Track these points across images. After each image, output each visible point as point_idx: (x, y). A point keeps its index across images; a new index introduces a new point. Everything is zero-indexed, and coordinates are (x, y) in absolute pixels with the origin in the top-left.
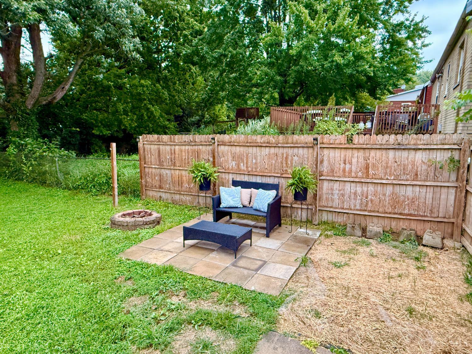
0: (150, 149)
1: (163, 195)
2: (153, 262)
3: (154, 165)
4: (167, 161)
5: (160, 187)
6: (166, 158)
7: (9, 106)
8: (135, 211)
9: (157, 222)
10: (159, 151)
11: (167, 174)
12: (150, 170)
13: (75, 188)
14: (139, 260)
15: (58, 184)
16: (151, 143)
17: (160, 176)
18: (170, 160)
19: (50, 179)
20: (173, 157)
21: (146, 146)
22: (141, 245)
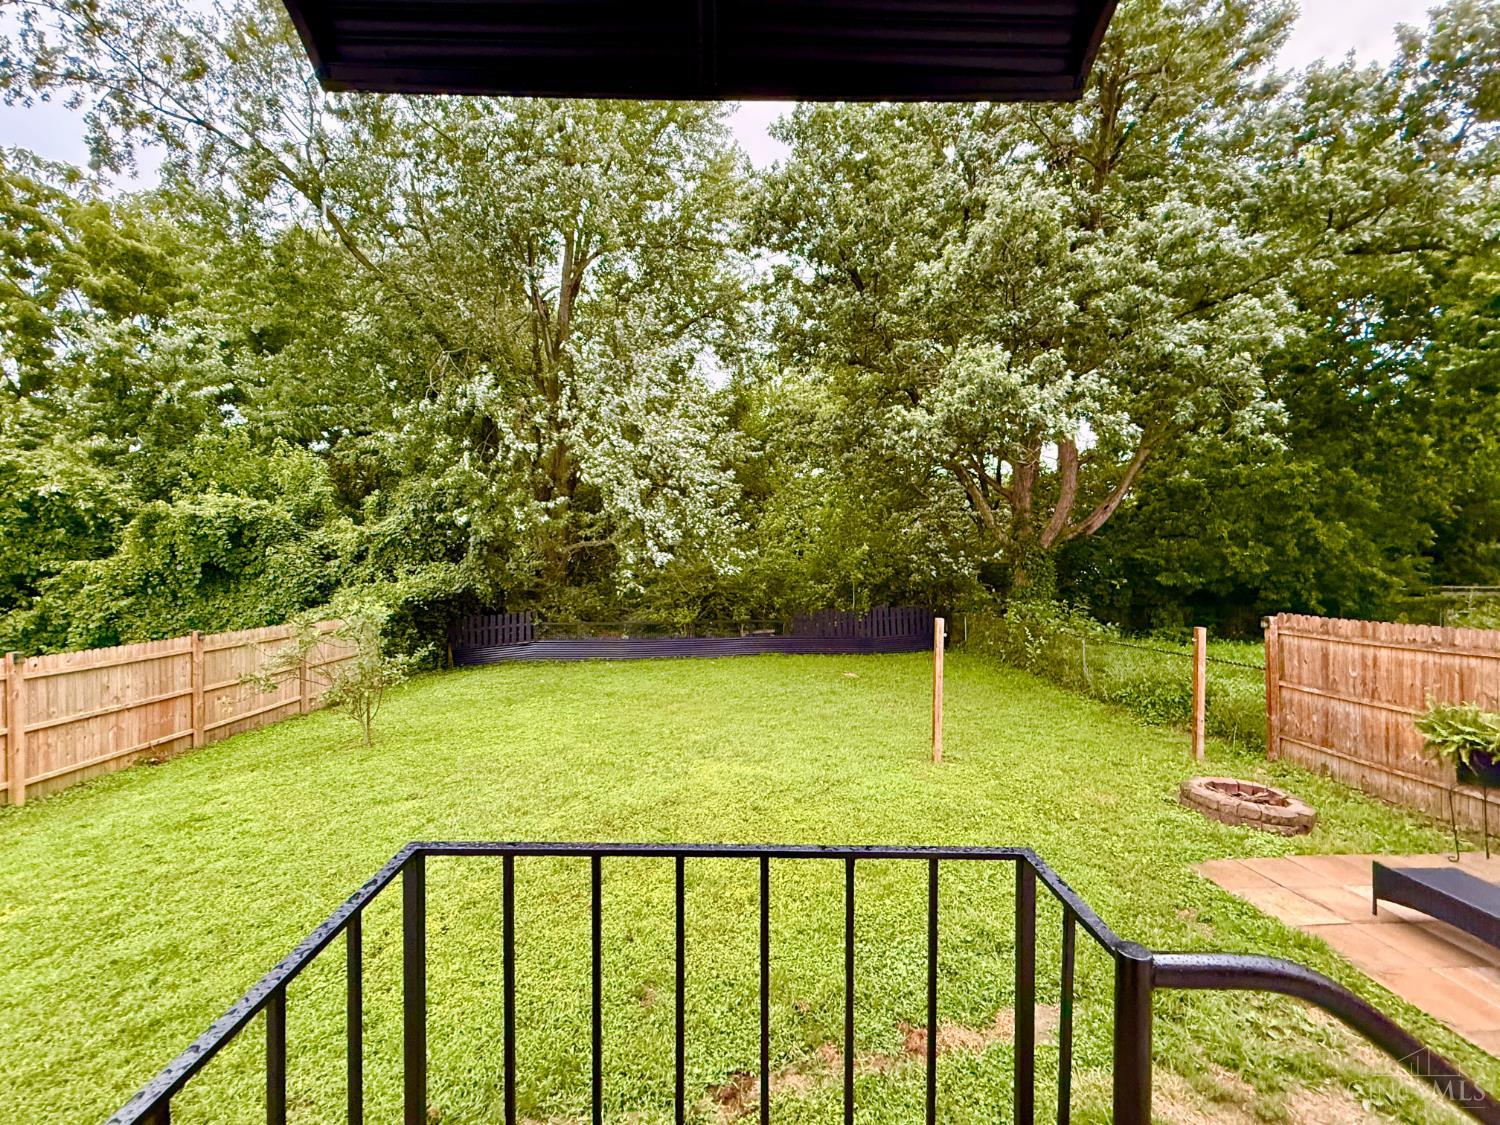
0: (1299, 648)
1: (1334, 764)
2: (1271, 911)
3: (1309, 686)
4: (1351, 681)
5: (1325, 742)
6: (1347, 676)
8: (1242, 782)
9: (1305, 827)
10: (1325, 656)
11: (1348, 715)
12: (1296, 696)
13: (1114, 701)
14: (1236, 892)
15: (1083, 687)
16: (1303, 634)
17: (1326, 714)
18: (1358, 681)
19: (1069, 675)
20: (1370, 674)
21: (1286, 640)
22: (1247, 862)
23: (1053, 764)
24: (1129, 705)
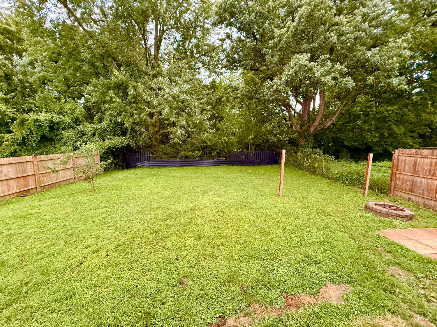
0: (405, 160)
1: (414, 198)
3: (407, 172)
4: (425, 171)
5: (411, 191)
6: (423, 169)
7: (302, 131)
8: (385, 203)
9: (410, 218)
10: (415, 163)
11: (422, 182)
12: (402, 176)
13: (333, 179)
14: (397, 242)
15: (323, 175)
16: (408, 155)
17: (413, 182)
18: (428, 171)
19: (318, 171)
20: (433, 168)
21: (400, 157)
22: (395, 230)
23: (319, 198)
24: (338, 180)
